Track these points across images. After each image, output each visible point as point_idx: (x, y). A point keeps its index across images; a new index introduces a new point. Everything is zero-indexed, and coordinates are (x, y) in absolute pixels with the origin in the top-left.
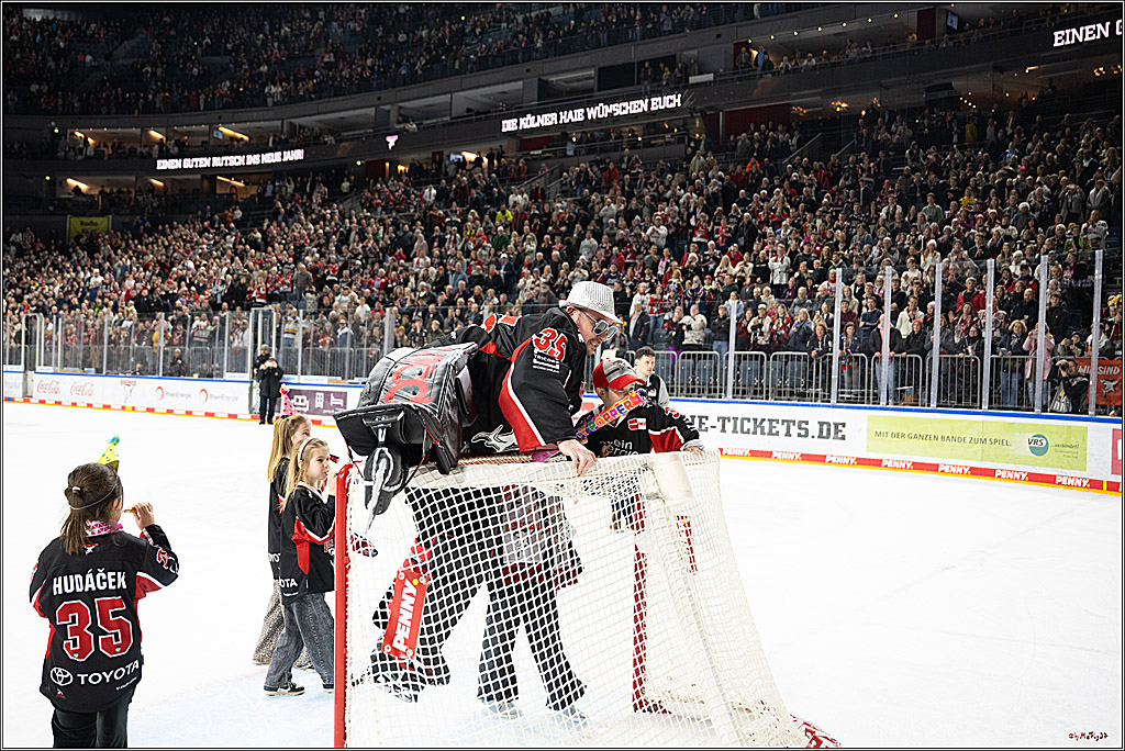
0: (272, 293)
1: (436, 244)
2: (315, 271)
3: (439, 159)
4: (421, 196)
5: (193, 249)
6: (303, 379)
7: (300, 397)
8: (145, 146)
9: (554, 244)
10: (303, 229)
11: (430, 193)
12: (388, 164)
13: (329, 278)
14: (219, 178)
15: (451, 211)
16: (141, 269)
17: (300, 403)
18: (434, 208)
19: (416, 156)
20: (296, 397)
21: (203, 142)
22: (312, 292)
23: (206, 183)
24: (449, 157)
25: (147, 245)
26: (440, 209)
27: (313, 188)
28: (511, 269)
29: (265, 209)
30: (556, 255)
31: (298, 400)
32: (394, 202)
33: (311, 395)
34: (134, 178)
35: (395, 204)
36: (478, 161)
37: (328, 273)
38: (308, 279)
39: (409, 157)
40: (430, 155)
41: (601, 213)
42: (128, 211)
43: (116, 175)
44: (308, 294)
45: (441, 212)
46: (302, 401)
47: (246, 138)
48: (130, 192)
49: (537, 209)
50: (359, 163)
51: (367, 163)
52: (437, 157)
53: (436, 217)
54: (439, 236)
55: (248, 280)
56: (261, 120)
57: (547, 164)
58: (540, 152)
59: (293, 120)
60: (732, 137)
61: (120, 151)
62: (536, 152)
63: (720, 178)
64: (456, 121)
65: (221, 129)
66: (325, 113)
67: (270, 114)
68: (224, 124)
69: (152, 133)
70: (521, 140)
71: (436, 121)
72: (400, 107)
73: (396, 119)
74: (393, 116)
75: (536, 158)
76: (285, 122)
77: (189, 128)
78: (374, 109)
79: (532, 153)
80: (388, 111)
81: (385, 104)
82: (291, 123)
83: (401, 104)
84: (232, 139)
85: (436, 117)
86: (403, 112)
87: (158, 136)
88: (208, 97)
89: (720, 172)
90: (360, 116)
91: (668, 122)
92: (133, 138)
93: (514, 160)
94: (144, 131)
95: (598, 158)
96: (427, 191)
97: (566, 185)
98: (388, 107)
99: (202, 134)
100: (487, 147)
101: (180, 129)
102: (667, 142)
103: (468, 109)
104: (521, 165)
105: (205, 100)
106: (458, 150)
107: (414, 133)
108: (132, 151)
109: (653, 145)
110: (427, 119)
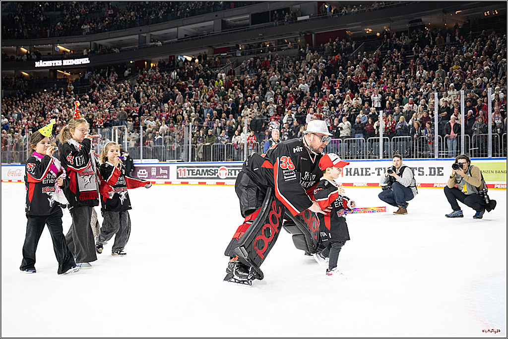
0: (106, 123)
1: (187, 97)
2: (128, 111)
3: (173, 59)
4: (170, 76)
5: (55, 104)
6: (144, 161)
7: (142, 171)
8: (19, 55)
9: (254, 93)
10: (111, 92)
11: (174, 74)
12: (146, 63)
13: (133, 114)
14: (58, 71)
15: (189, 82)
16: (29, 114)
17: (142, 174)
18: (180, 80)
19: (161, 58)
20: (140, 170)
21: (48, 54)
22: (130, 121)
23: (52, 73)
24: (178, 57)
25: (29, 103)
26: (182, 81)
27: (109, 75)
28: (234, 106)
29: (85, 85)
30: (257, 98)
31: (141, 172)
32: (156, 79)
33: (149, 169)
34: (13, 72)
35: (156, 80)
36: (193, 60)
37: (134, 112)
38: (125, 115)
39: (158, 59)
40: (168, 57)
41: (270, 79)
42: (12, 88)
43: (7, 70)
44: (128, 122)
45: (183, 82)
46: (144, 172)
47: (69, 51)
48: (12, 79)
49: (238, 79)
50: (131, 62)
51: (136, 62)
52: (173, 58)
53: (181, 85)
54: (189, 93)
55: (93, 117)
56: (79, 42)
57: (230, 60)
58: (226, 54)
59: (95, 42)
60: (322, 45)
61: (6, 58)
62: (224, 54)
63: (324, 62)
64: (180, 41)
65: (58, 46)
66: (113, 38)
67: (84, 39)
68: (61, 44)
69: (22, 49)
70: (214, 49)
71: (170, 41)
72: (151, 35)
73: (149, 40)
74: (148, 39)
75: (223, 57)
76: (92, 43)
77: (42, 46)
78: (138, 35)
79: (222, 55)
80: (145, 37)
81: (144, 33)
82: (95, 43)
83: (151, 33)
84: (64, 51)
85: (170, 39)
86: (152, 37)
87: (26, 51)
88: (51, 30)
89: (324, 60)
90: (129, 39)
91: (287, 39)
92: (12, 51)
93: (213, 58)
94: (18, 48)
95: (256, 56)
96: (173, 73)
97: (243, 68)
98: (145, 35)
99: (49, 49)
100: (197, 53)
101: (37, 47)
102: (289, 48)
103: (186, 35)
104: (217, 60)
105: (50, 32)
106: (182, 54)
107: (160, 46)
108: (12, 58)
109: (282, 50)
110: (165, 40)
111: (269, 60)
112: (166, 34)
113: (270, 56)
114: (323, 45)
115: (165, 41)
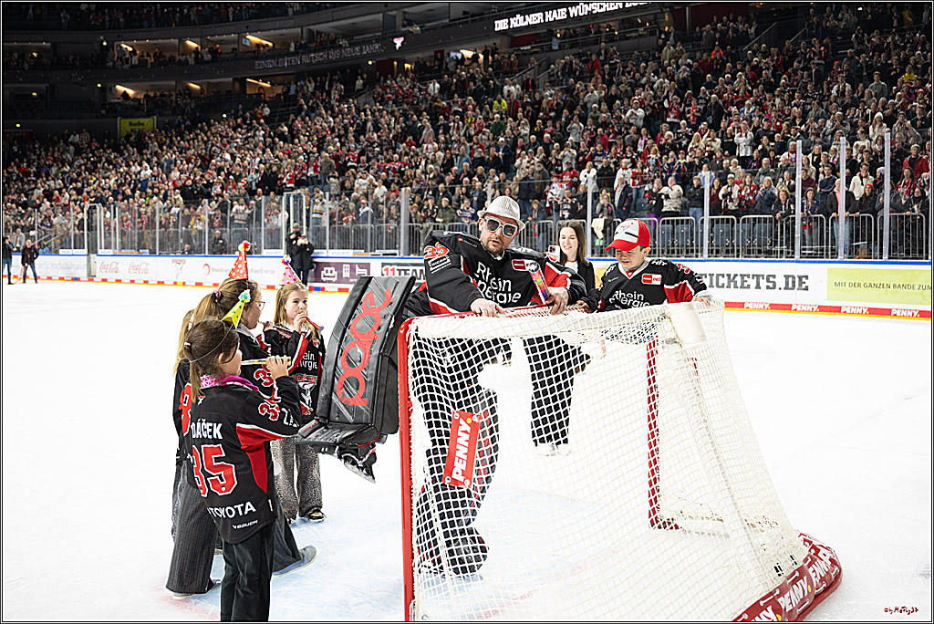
0: (300, 179)
1: (441, 131)
2: (336, 158)
3: (440, 57)
4: (426, 90)
5: (229, 143)
6: (331, 253)
7: (329, 269)
8: (183, 54)
9: (547, 127)
10: (324, 122)
11: (434, 87)
12: (395, 63)
13: (349, 164)
14: (248, 80)
15: (453, 102)
16: (185, 162)
17: (329, 274)
18: (438, 100)
19: (420, 55)
20: (325, 269)
21: (233, 49)
22: (335, 177)
23: (237, 85)
24: (449, 54)
25: (188, 141)
26: (443, 100)
27: (331, 86)
28: (508, 151)
29: (289, 106)
30: (547, 137)
31: (327, 272)
32: (403, 96)
33: (339, 267)
34: (174, 83)
35: (404, 98)
36: (475, 57)
37: (349, 160)
38: (331, 166)
39: (414, 56)
40: (433, 54)
41: (586, 99)
42: (170, 112)
43: (160, 80)
44: (331, 179)
45: (444, 103)
46: (331, 272)
47: (270, 44)
48: (171, 95)
49: (529, 98)
50: (370, 63)
51: (377, 62)
52: (439, 55)
53: (440, 107)
54: (444, 125)
55: (279, 169)
56: (282, 28)
57: (535, 58)
58: (529, 47)
59: (311, 27)
60: (698, 28)
61: (161, 59)
62: (526, 48)
63: (688, 65)
64: (454, 23)
65: (248, 37)
66: (338, 20)
67: (291, 22)
68: (251, 32)
69: (189, 43)
70: (512, 38)
71: (436, 23)
72: (405, 12)
73: (401, 23)
74: (399, 21)
75: (525, 53)
76: (304, 29)
77: (221, 38)
78: (381, 15)
79: (522, 48)
80: (395, 16)
81: (392, 10)
82: (310, 30)
83: (405, 10)
84: (258, 45)
85: (434, 21)
86: (406, 16)
87: (195, 45)
88: (236, 9)
89: (688, 60)
90: (369, 21)
91: (641, 17)
92: (172, 48)
93: (506, 56)
94: (182, 41)
95: (581, 51)
96: (431, 85)
97: (553, 75)
98: (394, 13)
99: (232, 42)
100: (482, 44)
101: (212, 38)
102: (640, 36)
103: (465, 13)
104: (512, 59)
105: (234, 13)
106: (457, 48)
107: (417, 35)
108: (172, 59)
109: (628, 38)
110: (429, 22)
111: (602, 58)
112: (431, 10)
113: (603, 52)
114: (700, 29)
115: (429, 25)
